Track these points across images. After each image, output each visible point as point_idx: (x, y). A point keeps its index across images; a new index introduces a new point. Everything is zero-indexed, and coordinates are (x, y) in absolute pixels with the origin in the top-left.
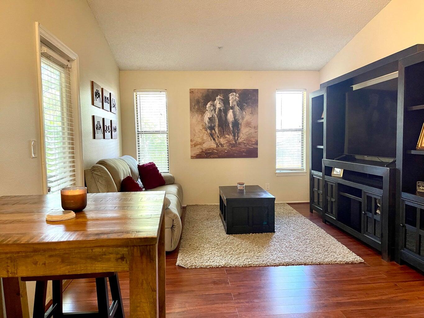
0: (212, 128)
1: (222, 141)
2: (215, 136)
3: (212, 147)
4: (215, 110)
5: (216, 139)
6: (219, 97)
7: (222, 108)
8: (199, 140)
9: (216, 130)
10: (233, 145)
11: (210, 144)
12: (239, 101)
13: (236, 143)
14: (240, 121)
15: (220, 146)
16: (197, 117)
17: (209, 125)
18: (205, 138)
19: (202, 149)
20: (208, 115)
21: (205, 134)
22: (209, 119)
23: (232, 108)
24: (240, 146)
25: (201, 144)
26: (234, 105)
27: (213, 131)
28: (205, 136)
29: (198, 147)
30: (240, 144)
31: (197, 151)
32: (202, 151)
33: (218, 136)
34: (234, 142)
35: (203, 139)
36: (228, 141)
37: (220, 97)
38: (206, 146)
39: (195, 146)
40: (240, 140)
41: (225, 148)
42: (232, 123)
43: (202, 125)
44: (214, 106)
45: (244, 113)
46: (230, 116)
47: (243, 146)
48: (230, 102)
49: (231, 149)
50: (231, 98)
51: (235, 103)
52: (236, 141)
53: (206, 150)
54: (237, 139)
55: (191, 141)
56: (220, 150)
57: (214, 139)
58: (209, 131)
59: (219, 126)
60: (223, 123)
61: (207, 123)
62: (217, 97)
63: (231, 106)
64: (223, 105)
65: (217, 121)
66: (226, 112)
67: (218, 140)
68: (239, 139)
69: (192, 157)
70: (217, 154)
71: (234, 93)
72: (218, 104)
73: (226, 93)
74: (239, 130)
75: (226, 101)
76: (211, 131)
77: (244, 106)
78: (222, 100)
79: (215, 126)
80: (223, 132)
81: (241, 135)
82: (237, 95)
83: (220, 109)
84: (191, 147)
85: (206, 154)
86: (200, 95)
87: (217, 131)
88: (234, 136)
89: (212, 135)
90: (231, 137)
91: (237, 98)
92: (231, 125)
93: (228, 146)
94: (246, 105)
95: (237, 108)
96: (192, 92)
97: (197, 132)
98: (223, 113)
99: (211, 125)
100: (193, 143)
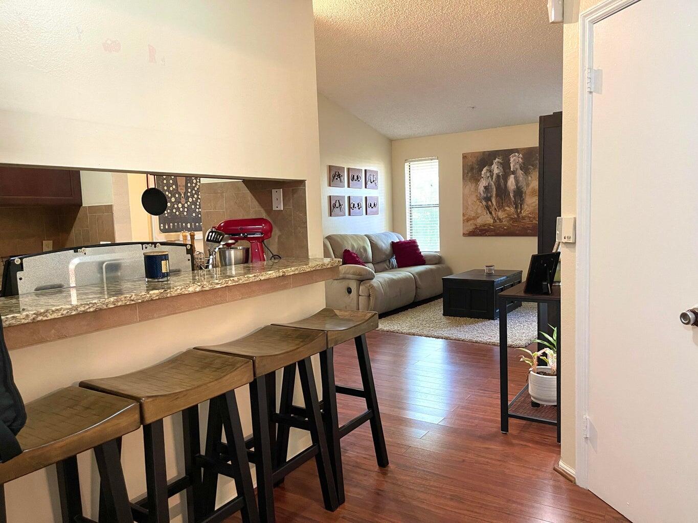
0: (488, 199)
1: (501, 214)
2: (492, 209)
3: (488, 222)
4: (492, 176)
5: (493, 213)
6: (497, 160)
7: (500, 174)
8: (473, 214)
9: (493, 201)
10: (514, 220)
11: (486, 219)
12: (524, 163)
13: (519, 217)
14: (524, 189)
15: (498, 221)
16: (471, 186)
17: (485, 196)
18: (479, 211)
19: (476, 225)
20: (483, 183)
21: (480, 207)
22: (485, 188)
23: (513, 173)
24: (524, 221)
25: (475, 218)
26: (517, 169)
27: (490, 203)
28: (479, 208)
29: (471, 222)
30: (523, 218)
31: (471, 228)
32: (476, 228)
33: (495, 209)
34: (516, 216)
35: (477, 213)
36: (508, 215)
37: (499, 160)
38: (480, 221)
39: (467, 221)
40: (524, 214)
41: (504, 223)
42: (514, 191)
43: (477, 196)
44: (491, 171)
45: (530, 178)
46: (511, 182)
47: (527, 221)
48: (512, 165)
49: (513, 226)
50: (512, 160)
51: (518, 166)
52: (518, 215)
53: (480, 226)
54: (521, 212)
55: (464, 215)
56: (498, 226)
57: (491, 213)
58: (484, 203)
59: (497, 195)
60: (502, 191)
61: (482, 193)
62: (495, 160)
63: (512, 170)
64: (502, 170)
65: (495, 189)
66: (505, 177)
67: (495, 214)
68: (522, 212)
69: (464, 235)
70: (494, 230)
71: (516, 154)
72: (496, 169)
73: (506, 154)
74: (522, 201)
75: (505, 165)
76: (487, 203)
77: (530, 169)
78: (501, 163)
79: (491, 196)
80: (502, 203)
81: (525, 207)
82: (521, 155)
83: (498, 176)
84: (463, 223)
85: (481, 230)
86: (474, 160)
87: (494, 203)
88: (516, 208)
89: (488, 208)
90: (512, 210)
91: (520, 159)
92: (512, 195)
93: (508, 222)
94: (532, 167)
95: (520, 172)
96: (465, 157)
97: (470, 203)
98: (502, 180)
99: (487, 196)
100: (466, 218)
